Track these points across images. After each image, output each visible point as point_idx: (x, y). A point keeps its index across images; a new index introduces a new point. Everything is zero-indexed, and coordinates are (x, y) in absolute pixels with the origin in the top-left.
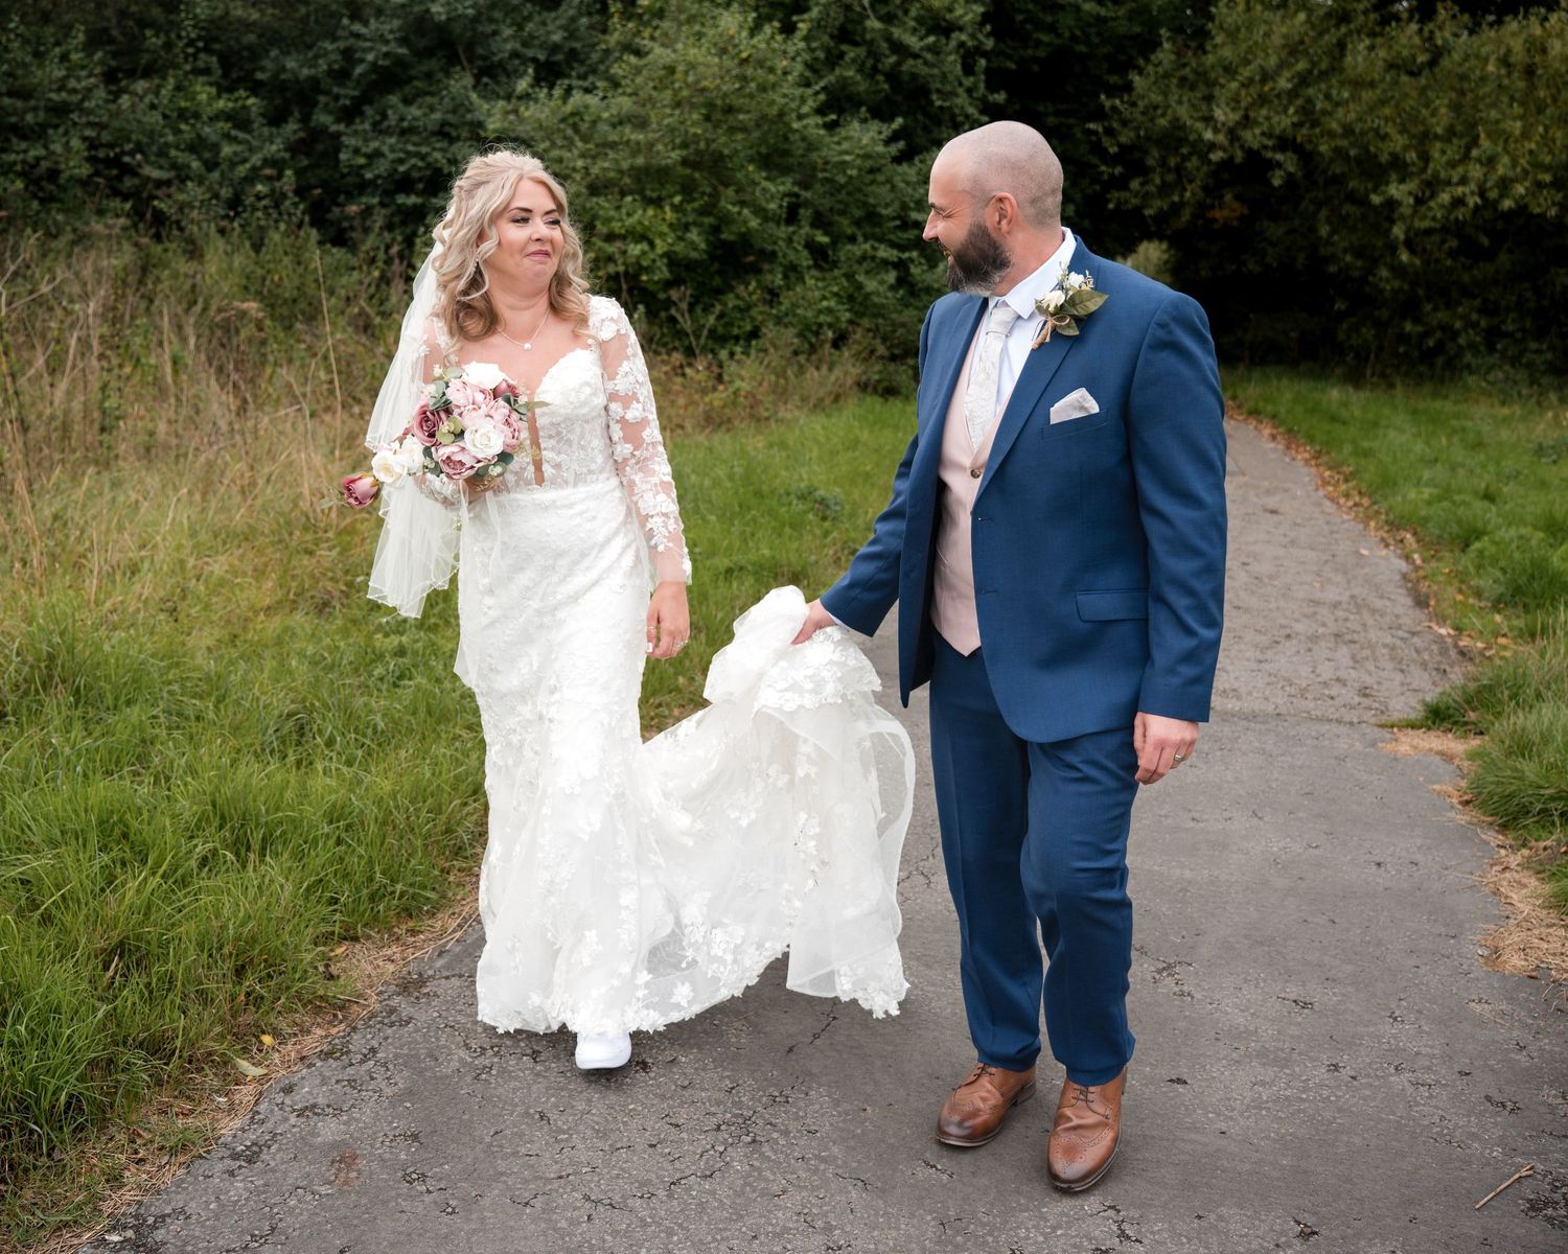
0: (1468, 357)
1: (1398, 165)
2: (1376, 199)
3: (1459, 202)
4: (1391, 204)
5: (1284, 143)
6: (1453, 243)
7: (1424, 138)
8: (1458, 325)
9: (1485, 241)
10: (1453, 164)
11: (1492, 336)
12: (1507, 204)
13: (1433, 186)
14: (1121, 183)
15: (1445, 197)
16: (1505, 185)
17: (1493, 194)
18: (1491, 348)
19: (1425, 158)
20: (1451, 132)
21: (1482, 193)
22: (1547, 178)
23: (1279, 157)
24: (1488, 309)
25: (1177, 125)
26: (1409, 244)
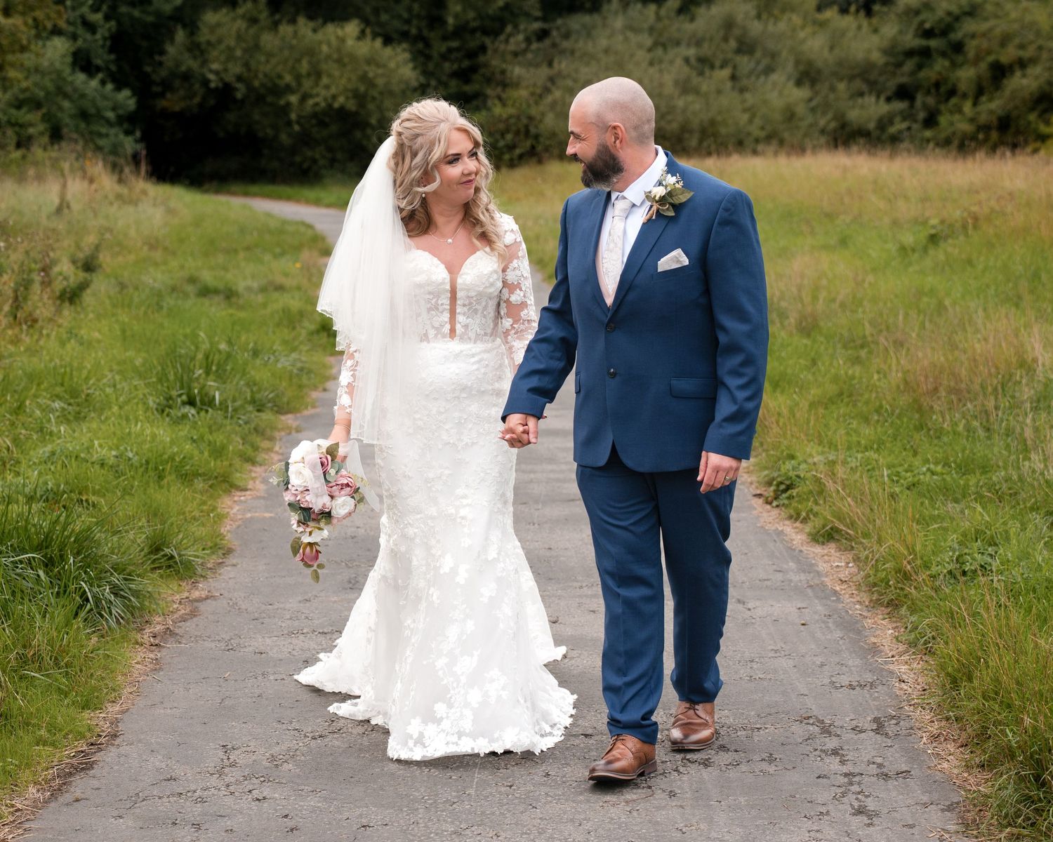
0: (324, 172)
1: (288, 89)
2: (282, 102)
3: (317, 104)
4: (288, 104)
5: (239, 78)
6: (314, 121)
7: (298, 78)
8: (317, 156)
9: (327, 120)
10: (312, 88)
11: (333, 161)
12: (336, 105)
13: (304, 98)
14: (162, 95)
15: (311, 102)
16: (334, 97)
17: (330, 101)
18: (332, 166)
19: (300, 84)
20: (309, 75)
21: (325, 99)
22: (350, 94)
23: (239, 86)
24: (330, 149)
25: (190, 70)
26: (298, 123)
